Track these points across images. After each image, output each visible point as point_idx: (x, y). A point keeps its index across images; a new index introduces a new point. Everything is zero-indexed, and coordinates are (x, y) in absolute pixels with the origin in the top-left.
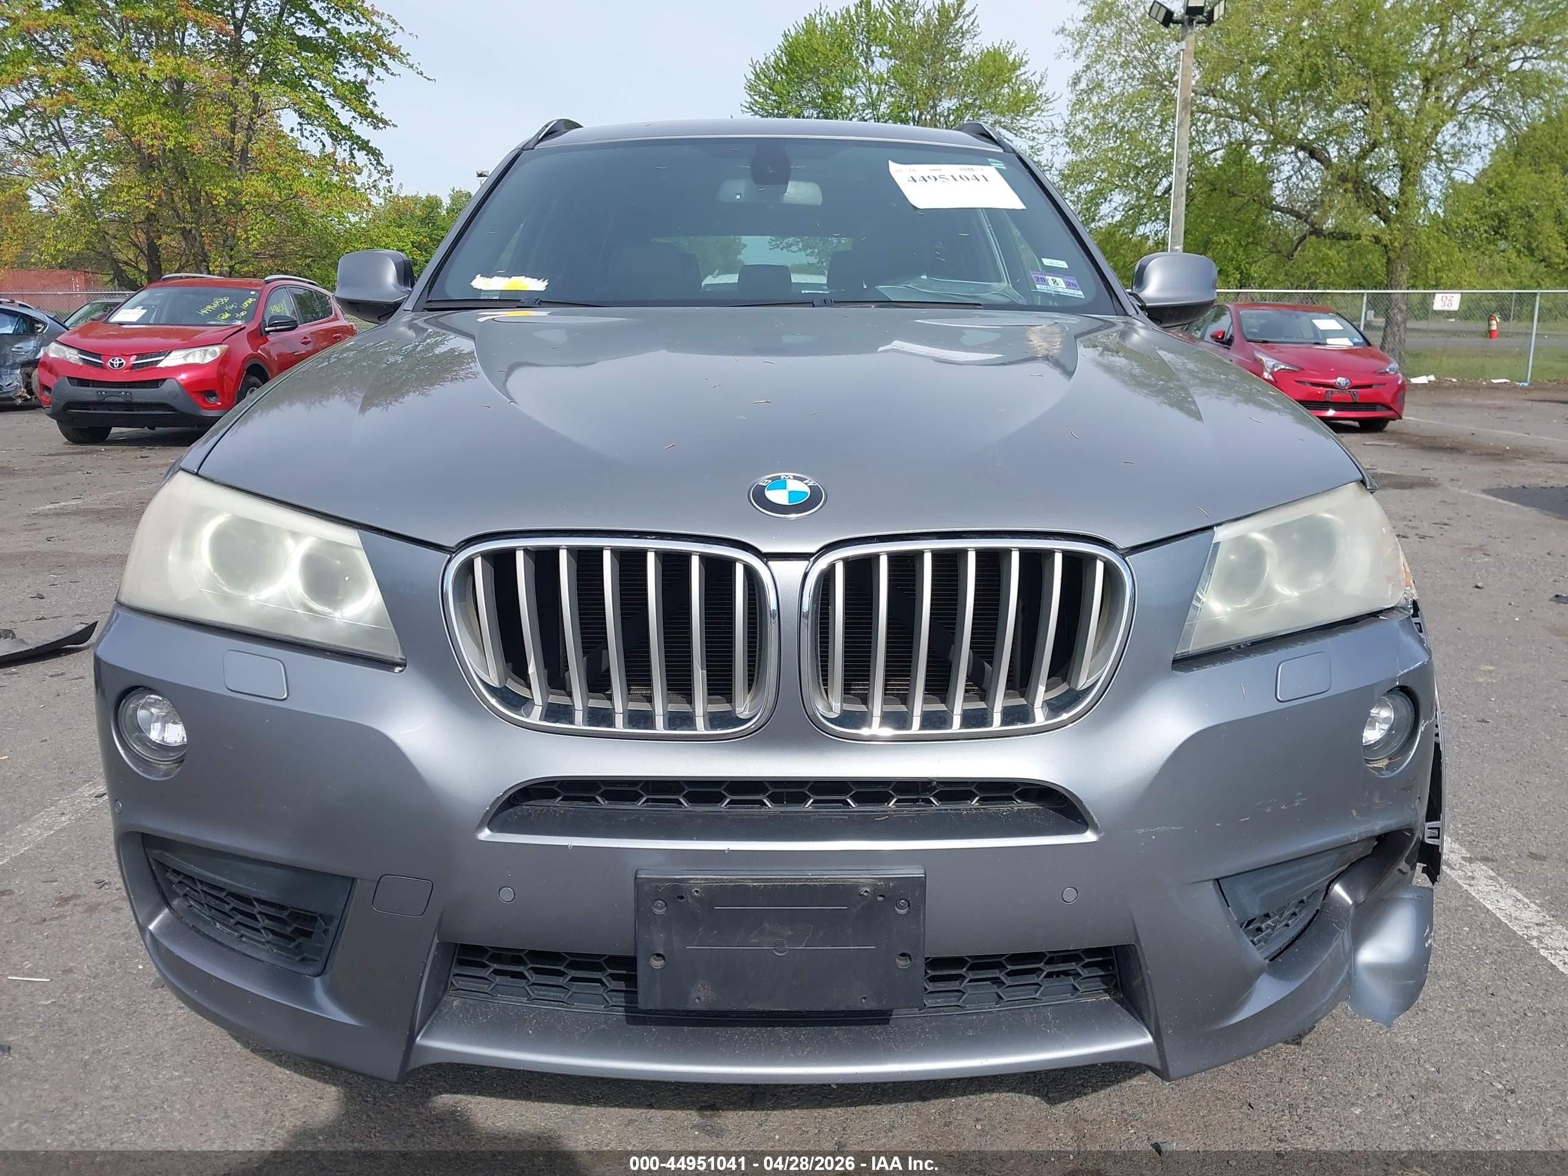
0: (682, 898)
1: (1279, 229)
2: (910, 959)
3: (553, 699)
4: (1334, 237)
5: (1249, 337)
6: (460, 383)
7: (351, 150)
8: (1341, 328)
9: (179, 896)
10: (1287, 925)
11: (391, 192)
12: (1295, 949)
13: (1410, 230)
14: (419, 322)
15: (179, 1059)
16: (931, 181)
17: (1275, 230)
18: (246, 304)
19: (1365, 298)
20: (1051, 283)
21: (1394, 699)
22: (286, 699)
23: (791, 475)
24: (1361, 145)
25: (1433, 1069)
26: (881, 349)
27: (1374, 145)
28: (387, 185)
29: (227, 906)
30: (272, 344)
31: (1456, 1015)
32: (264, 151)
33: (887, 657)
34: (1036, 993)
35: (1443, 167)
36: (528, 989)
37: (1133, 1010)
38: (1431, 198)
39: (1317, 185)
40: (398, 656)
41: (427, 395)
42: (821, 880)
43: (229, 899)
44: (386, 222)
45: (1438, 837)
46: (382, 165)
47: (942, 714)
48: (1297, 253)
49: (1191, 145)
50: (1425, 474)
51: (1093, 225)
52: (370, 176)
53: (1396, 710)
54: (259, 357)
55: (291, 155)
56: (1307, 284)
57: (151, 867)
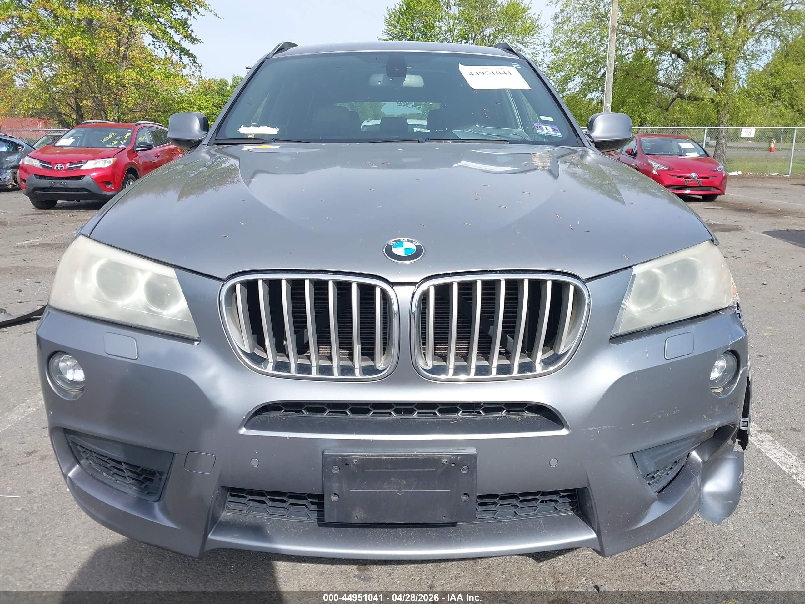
0: (348, 465)
1: (662, 95)
2: (469, 497)
3: (279, 359)
4: (690, 99)
5: (646, 152)
6: (234, 184)
7: (180, 55)
8: (694, 147)
9: (84, 459)
10: (667, 474)
11: (201, 78)
12: (671, 486)
13: (728, 95)
14: (212, 151)
15: (87, 540)
16: (481, 75)
17: (659, 96)
18: (126, 137)
19: (706, 131)
20: (544, 129)
21: (727, 356)
22: (137, 359)
23: (406, 239)
24: (704, 51)
25: (742, 545)
26: (455, 165)
27: (711, 51)
28: (199, 73)
29: (109, 465)
30: (140, 157)
31: (753, 516)
32: (135, 56)
33: (457, 333)
34: (535, 511)
35: (747, 62)
36: (267, 509)
37: (586, 520)
38: (741, 78)
39: (681, 72)
40: (196, 336)
41: (217, 191)
42: (421, 456)
43: (110, 461)
44: (199, 93)
45: (747, 426)
46: (197, 63)
47: (486, 367)
48: (670, 108)
49: (616, 51)
50: (736, 224)
51: (564, 93)
52: (190, 69)
53: (727, 361)
54: (133, 164)
55: (149, 58)
56: (676, 124)
57: (69, 444)
